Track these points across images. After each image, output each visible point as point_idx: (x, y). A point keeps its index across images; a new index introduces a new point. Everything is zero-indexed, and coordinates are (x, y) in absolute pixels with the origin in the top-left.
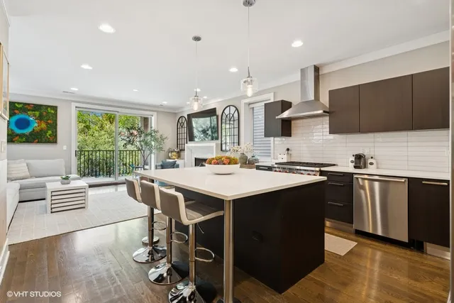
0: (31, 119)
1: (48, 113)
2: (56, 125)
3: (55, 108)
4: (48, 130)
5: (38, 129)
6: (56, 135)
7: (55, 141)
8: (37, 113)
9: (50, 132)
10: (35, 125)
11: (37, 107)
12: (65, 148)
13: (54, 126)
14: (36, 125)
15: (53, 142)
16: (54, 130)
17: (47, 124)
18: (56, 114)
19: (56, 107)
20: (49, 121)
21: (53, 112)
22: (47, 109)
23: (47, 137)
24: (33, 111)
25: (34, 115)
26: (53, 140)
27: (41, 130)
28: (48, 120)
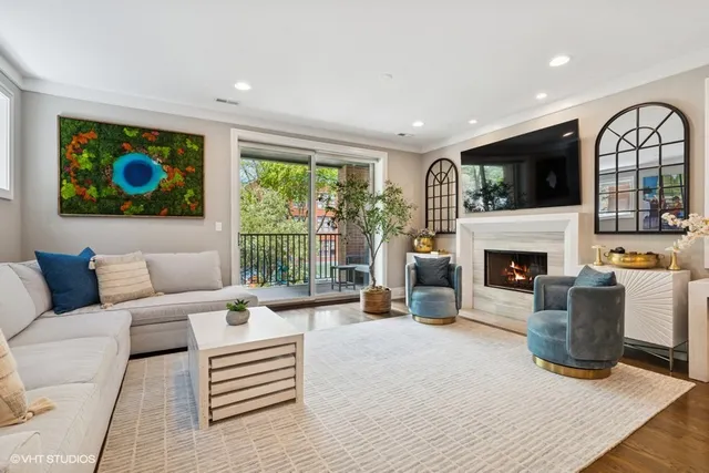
0: (155, 163)
1: (186, 150)
2: (202, 176)
3: (200, 139)
4: (187, 187)
5: (167, 185)
6: (202, 198)
7: (201, 214)
8: (166, 151)
9: (190, 193)
10: (161, 177)
11: (166, 137)
12: (219, 226)
13: (197, 179)
14: (165, 176)
15: (197, 215)
16: (198, 188)
17: (185, 174)
18: (201, 154)
19: (202, 137)
20: (189, 169)
21: (195, 147)
22: (185, 141)
23: (186, 203)
24: (157, 145)
25: (161, 155)
26: (196, 210)
27: (175, 188)
28: (186, 166)
